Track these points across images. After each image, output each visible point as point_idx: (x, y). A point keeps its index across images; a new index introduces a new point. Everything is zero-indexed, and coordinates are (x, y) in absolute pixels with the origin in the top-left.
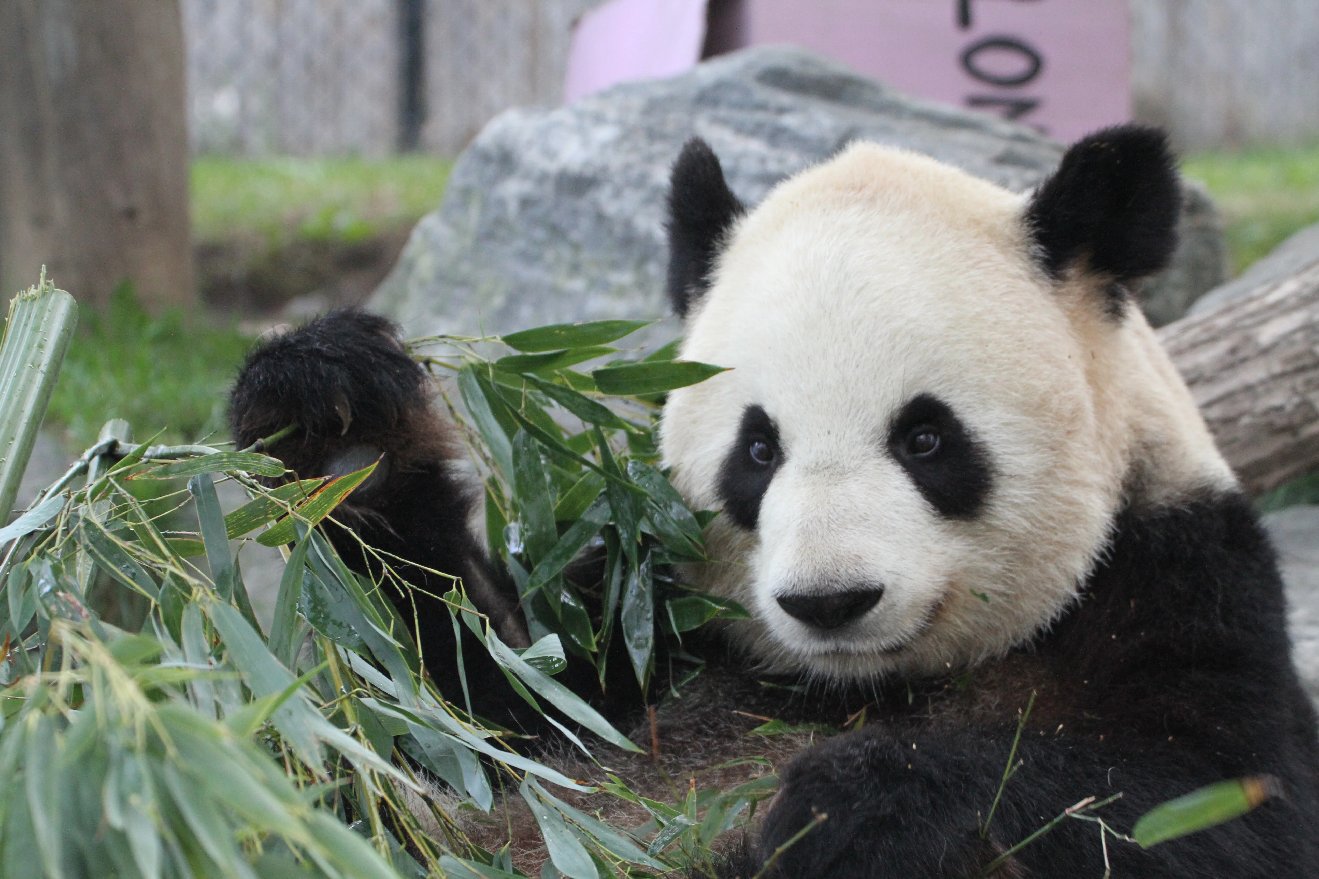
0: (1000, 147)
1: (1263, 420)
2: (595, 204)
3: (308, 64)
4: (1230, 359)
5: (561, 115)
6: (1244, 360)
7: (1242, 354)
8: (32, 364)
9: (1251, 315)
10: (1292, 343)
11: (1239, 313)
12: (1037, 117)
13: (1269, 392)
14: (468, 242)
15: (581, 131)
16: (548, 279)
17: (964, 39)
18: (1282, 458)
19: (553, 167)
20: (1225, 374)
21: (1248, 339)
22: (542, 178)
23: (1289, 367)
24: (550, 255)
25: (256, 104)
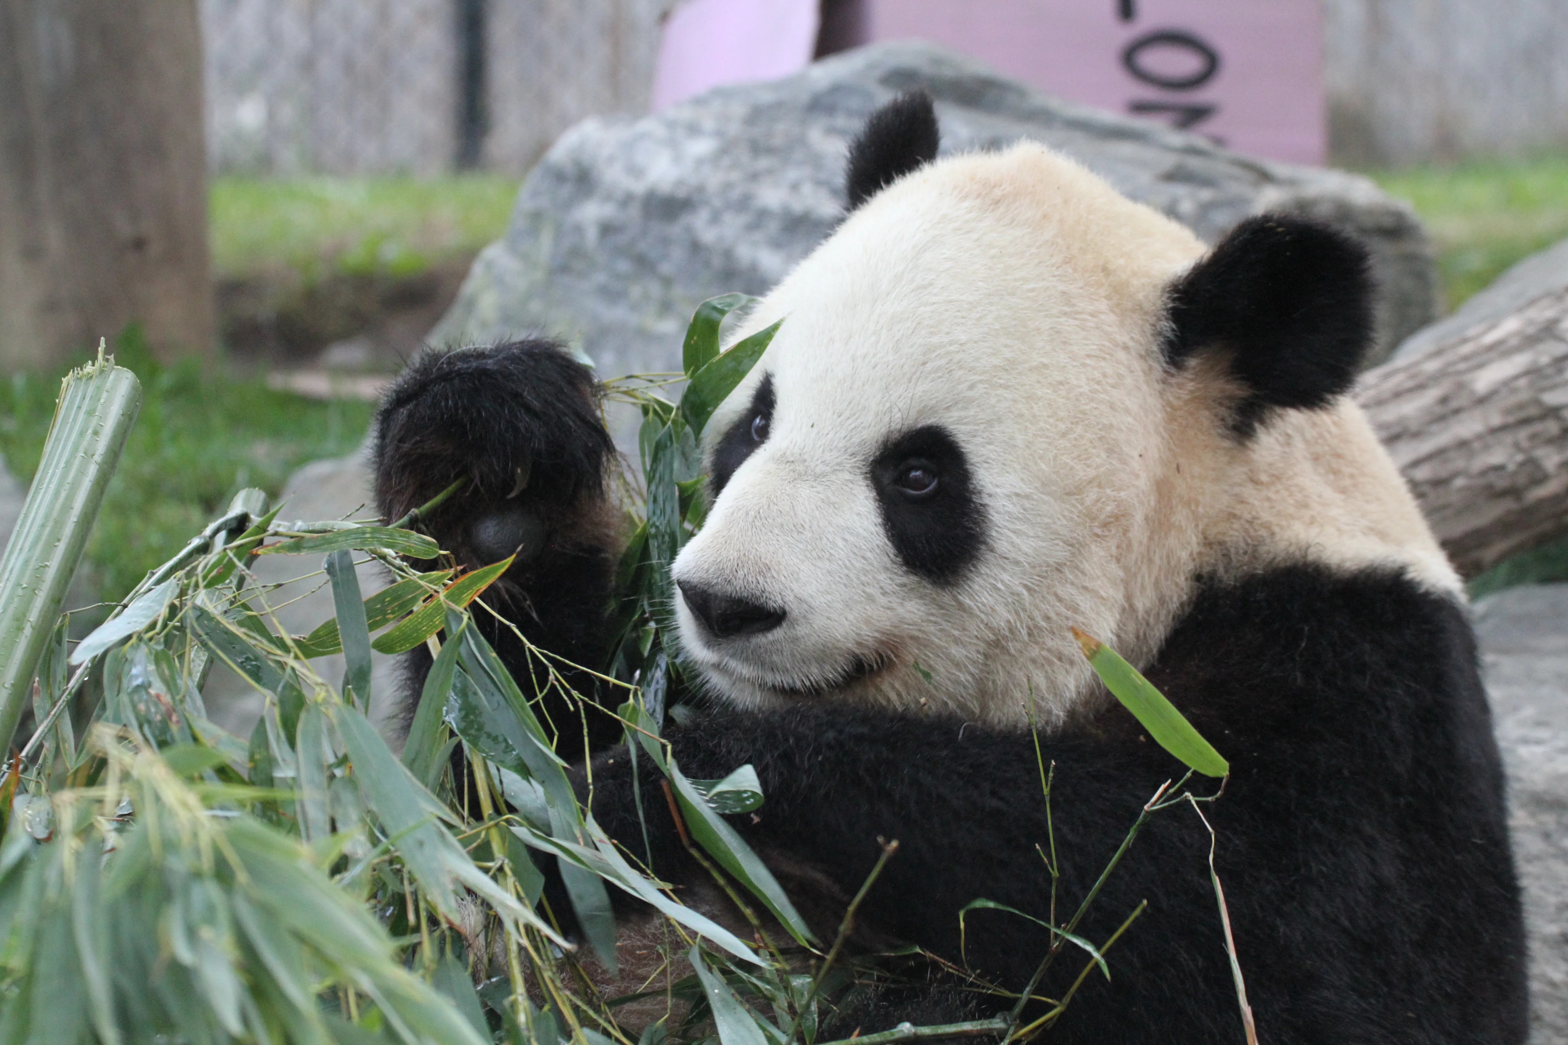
0: (1169, 161)
1: (1482, 481)
2: (689, 229)
3: (348, 66)
4: (1439, 410)
5: (648, 125)
6: (1457, 411)
7: (1454, 404)
8: (85, 453)
9: (1466, 358)
10: (1514, 391)
11: (1450, 357)
12: (1212, 126)
13: (1486, 448)
14: (539, 275)
15: (672, 144)
16: (634, 319)
17: (1126, 34)
18: (1504, 527)
19: (639, 187)
20: (1434, 428)
21: (1461, 386)
22: (627, 200)
23: (1511, 419)
24: (636, 291)
25: (287, 113)
